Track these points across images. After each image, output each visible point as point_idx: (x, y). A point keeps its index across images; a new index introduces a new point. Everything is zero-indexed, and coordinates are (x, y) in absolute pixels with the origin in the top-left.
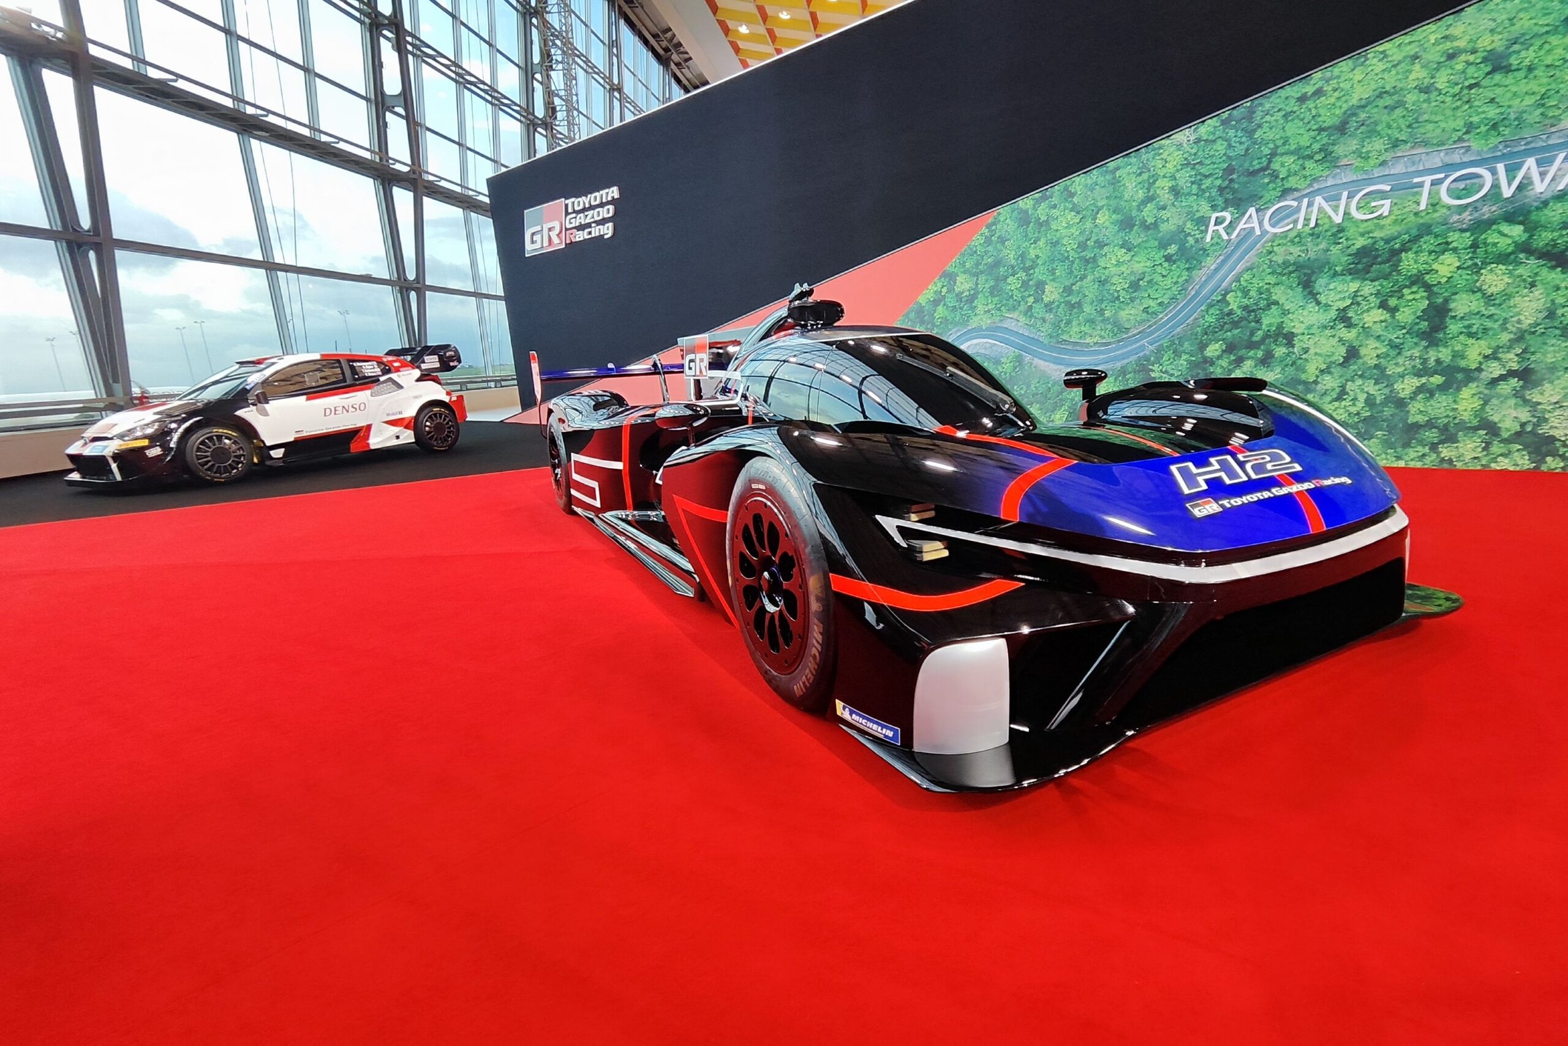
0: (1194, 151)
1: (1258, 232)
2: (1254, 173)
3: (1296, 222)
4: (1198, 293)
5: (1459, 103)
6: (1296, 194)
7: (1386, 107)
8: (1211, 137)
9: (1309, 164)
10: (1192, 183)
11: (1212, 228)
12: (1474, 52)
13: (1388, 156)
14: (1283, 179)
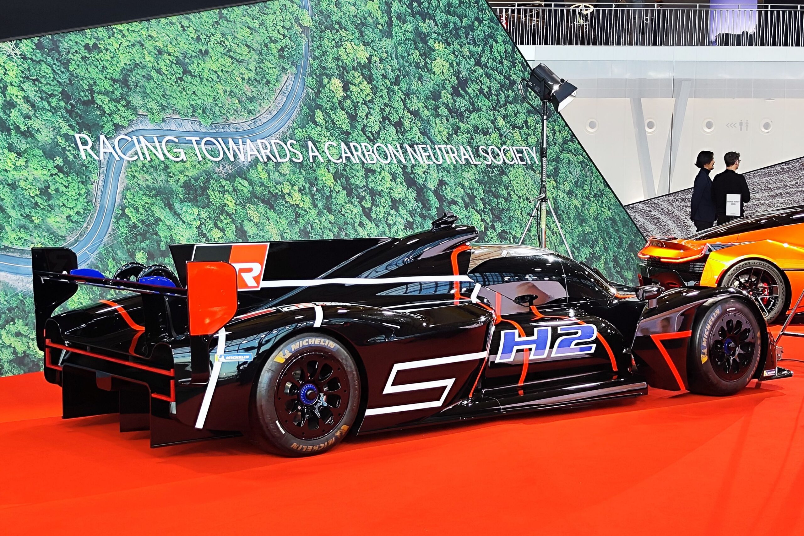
0: (26, 66)
1: (118, 158)
2: (86, 103)
3: (136, 154)
4: (102, 207)
5: (180, 89)
6: (126, 131)
7: (143, 76)
8: (34, 58)
9: (119, 106)
10: (42, 98)
11: (81, 147)
12: (170, 55)
13: (162, 115)
14: (110, 115)
